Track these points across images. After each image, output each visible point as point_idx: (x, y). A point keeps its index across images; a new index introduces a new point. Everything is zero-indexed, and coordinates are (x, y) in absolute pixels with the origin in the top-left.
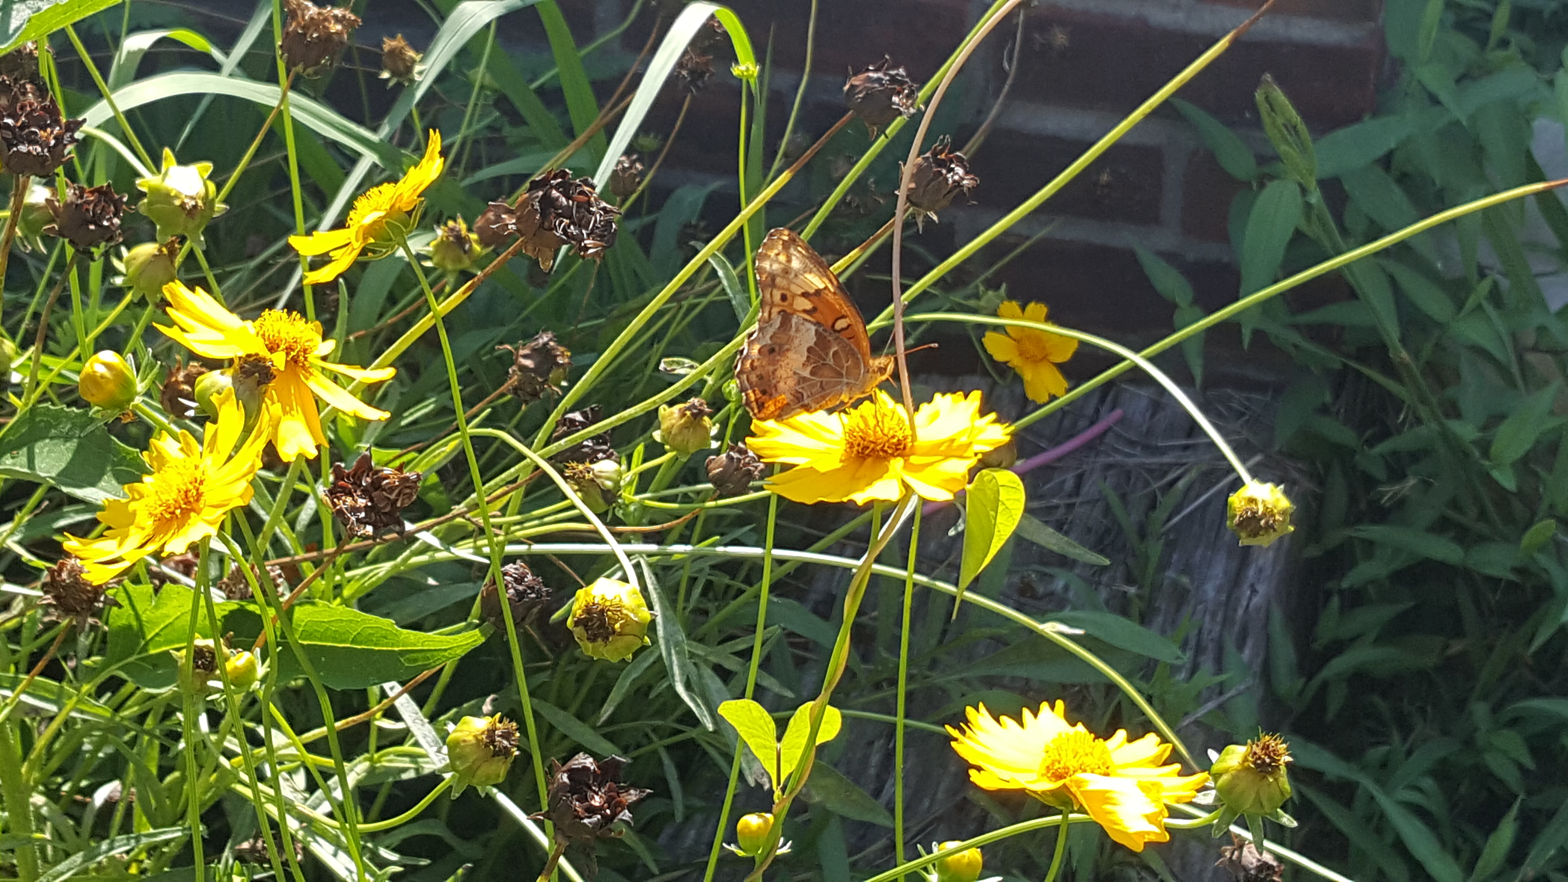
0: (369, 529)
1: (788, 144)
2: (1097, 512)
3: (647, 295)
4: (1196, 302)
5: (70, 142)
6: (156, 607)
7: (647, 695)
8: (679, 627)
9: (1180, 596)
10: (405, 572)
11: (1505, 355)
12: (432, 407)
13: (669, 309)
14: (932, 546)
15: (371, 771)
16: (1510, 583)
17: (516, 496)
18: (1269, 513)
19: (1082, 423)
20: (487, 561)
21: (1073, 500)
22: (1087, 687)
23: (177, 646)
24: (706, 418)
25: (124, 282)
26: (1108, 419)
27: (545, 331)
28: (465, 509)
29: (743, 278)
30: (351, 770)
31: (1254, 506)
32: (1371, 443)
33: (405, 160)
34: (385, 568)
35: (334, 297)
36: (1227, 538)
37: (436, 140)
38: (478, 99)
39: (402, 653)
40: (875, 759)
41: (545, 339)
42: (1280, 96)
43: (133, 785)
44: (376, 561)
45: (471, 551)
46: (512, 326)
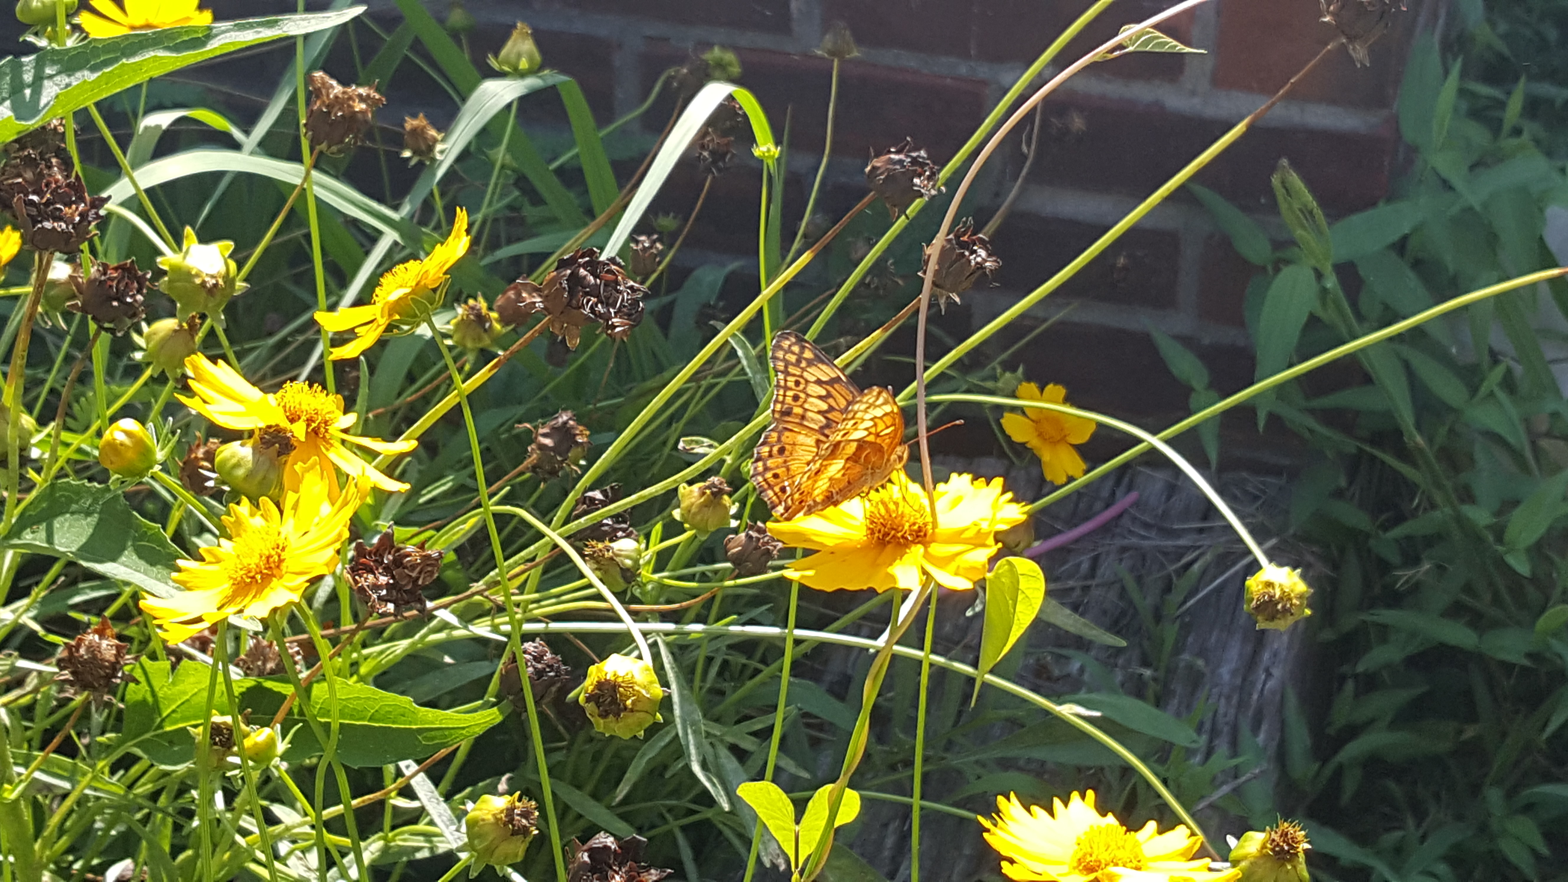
0: (391, 607)
1: (807, 225)
2: (1113, 595)
3: (666, 375)
4: (1211, 386)
5: (95, 219)
6: (174, 684)
7: (662, 775)
8: (696, 706)
9: (1195, 680)
10: (422, 650)
11: (1519, 439)
12: (450, 484)
13: (687, 389)
14: (948, 628)
15: (385, 850)
16: (1524, 668)
17: (535, 574)
18: (1286, 597)
19: (1098, 505)
20: (505, 639)
21: (1089, 583)
22: (1102, 769)
23: (194, 722)
24: (726, 497)
25: (144, 357)
26: (1124, 501)
27: (565, 410)
28: (484, 587)
29: (762, 359)
30: (366, 849)
31: (1271, 590)
32: (1385, 528)
33: (425, 238)
34: (402, 646)
35: (354, 374)
36: (1242, 621)
37: (462, 218)
38: (498, 178)
39: (420, 731)
40: (890, 841)
41: (565, 418)
42: (1296, 181)
43: (146, 864)
44: (391, 639)
45: (489, 628)
46: (529, 405)
